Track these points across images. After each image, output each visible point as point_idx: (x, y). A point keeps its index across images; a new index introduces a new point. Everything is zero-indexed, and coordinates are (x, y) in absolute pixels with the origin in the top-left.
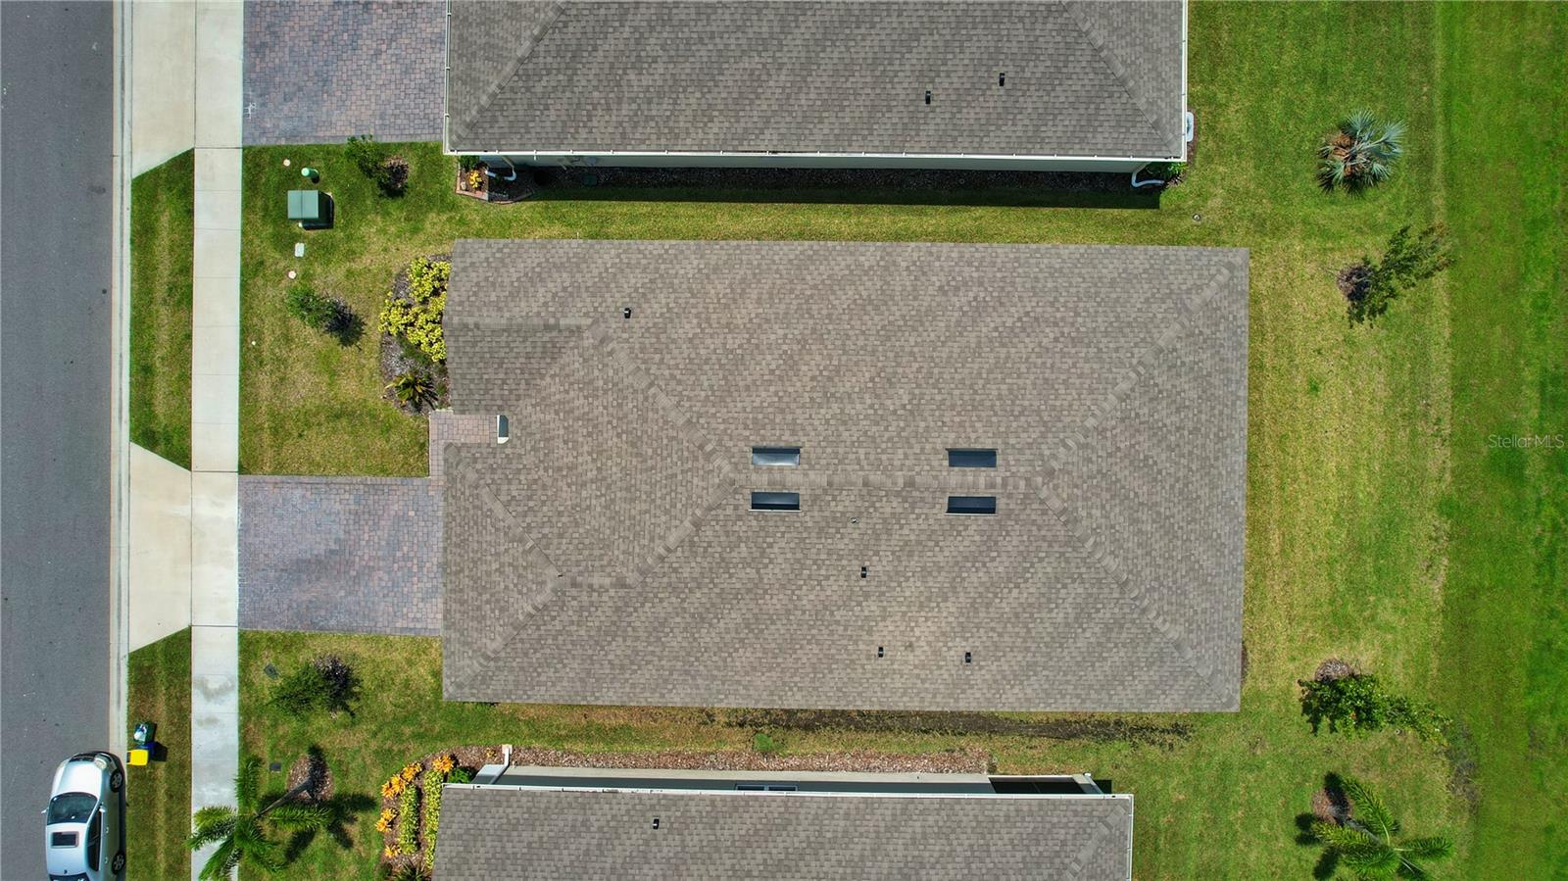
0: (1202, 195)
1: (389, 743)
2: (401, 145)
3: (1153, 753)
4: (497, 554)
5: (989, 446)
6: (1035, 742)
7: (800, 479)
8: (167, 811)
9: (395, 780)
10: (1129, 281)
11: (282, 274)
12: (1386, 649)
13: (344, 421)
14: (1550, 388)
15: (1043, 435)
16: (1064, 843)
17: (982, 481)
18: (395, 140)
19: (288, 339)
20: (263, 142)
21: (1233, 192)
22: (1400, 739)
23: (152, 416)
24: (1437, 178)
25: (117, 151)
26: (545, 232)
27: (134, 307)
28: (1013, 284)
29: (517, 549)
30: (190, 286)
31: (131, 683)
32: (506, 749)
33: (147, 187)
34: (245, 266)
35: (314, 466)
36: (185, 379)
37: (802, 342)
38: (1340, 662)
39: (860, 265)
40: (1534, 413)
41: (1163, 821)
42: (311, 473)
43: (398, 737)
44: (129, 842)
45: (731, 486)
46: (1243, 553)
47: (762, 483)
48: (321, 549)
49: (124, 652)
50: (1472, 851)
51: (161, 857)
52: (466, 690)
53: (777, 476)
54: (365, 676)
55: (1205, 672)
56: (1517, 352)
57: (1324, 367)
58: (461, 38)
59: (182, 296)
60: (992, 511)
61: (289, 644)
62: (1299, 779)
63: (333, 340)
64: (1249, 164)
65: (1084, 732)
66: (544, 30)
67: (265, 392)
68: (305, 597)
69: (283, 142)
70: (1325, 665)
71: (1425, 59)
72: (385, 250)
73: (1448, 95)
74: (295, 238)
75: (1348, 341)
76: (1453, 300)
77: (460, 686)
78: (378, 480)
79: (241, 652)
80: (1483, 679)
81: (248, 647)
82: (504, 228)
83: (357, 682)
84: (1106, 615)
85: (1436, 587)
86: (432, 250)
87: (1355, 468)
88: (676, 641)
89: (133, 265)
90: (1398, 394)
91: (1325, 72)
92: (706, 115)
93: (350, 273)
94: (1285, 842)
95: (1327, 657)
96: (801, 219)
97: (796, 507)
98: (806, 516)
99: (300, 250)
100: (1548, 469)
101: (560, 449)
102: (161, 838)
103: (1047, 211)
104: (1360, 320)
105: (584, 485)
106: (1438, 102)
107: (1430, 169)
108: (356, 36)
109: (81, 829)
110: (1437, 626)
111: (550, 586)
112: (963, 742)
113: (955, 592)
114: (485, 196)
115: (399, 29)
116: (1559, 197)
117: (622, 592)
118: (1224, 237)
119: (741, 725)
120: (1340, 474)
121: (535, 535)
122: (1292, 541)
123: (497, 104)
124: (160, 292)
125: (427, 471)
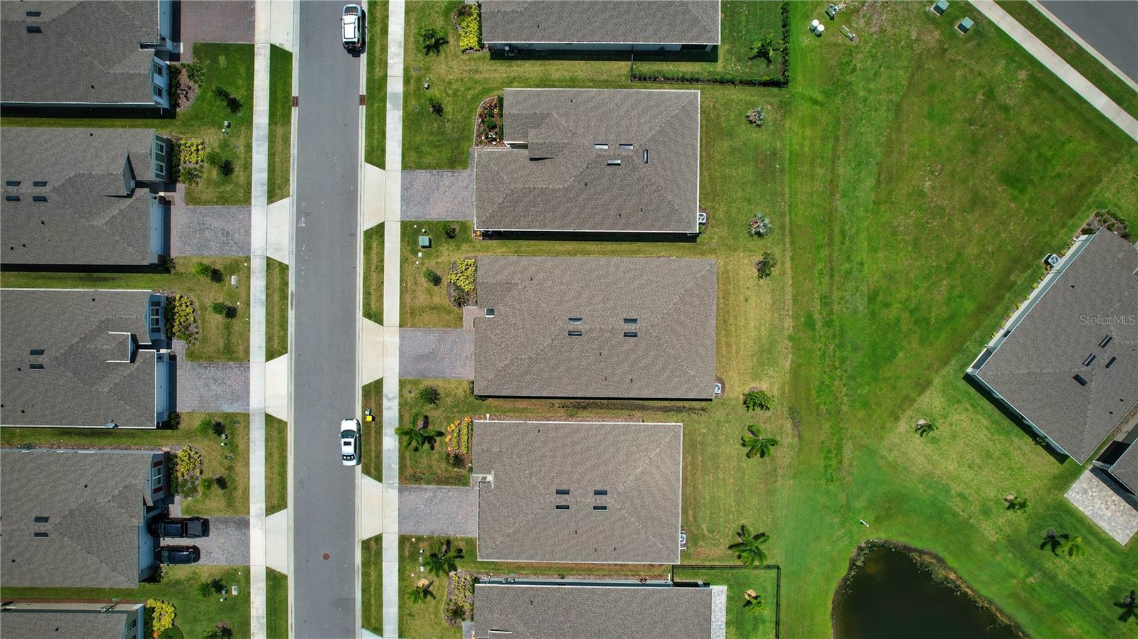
0: (711, 238)
1: (449, 414)
2: (453, 221)
3: (695, 417)
4: (492, 350)
5: (636, 318)
6: (657, 413)
7: (582, 326)
8: (375, 438)
9: (452, 425)
10: (680, 269)
11: (414, 263)
12: (771, 384)
13: (435, 310)
14: (823, 300)
15: (651, 315)
16: (661, 436)
17: (633, 327)
18: (452, 220)
19: (416, 284)
20: (407, 219)
21: (721, 237)
22: (776, 413)
23: (370, 308)
24: (787, 232)
25: (359, 222)
26: (501, 250)
27: (364, 273)
28: (645, 271)
29: (499, 348)
30: (383, 266)
31: (362, 396)
32: (488, 415)
33: (368, 234)
34: (401, 260)
35: (425, 325)
36: (381, 296)
37: (582, 288)
38: (756, 388)
39: (599, 264)
40: (819, 308)
41: (699, 439)
42: (424, 327)
43: (452, 412)
44: (362, 447)
45: (562, 329)
46: (714, 350)
47: (571, 328)
48: (427, 351)
49: (361, 386)
50: (799, 449)
51: (373, 452)
52: (482, 392)
53: (576, 326)
54: (441, 392)
55: (702, 385)
56: (813, 288)
57: (750, 293)
58: (480, 195)
59: (381, 269)
60: (636, 336)
61: (415, 383)
62: (743, 425)
63: (432, 285)
64: (726, 228)
65: (673, 410)
66: (507, 196)
67: (408, 301)
68: (421, 367)
69: (414, 220)
70: (750, 389)
71: (783, 195)
72: (449, 255)
73: (790, 206)
74: (419, 251)
75: (758, 285)
76: (792, 271)
77: (480, 390)
78: (446, 329)
79: (400, 385)
80: (802, 394)
81: (402, 384)
82: (487, 249)
83: (439, 394)
84: (671, 367)
85: (788, 364)
86: (464, 255)
87: (760, 325)
88: (546, 376)
89: (364, 260)
90: (774, 303)
91: (750, 199)
92: (554, 219)
93: (437, 263)
94: (739, 446)
95: (751, 386)
96: (582, 246)
97: (581, 335)
98: (584, 338)
99: (420, 255)
100: (823, 326)
101: (511, 319)
102: (373, 447)
103: (661, 243)
104: (762, 278)
105: (519, 329)
106: (787, 208)
107: (784, 229)
108: (438, 186)
109: (352, 440)
110: (788, 377)
111: (509, 358)
112: (634, 412)
113: (627, 360)
114: (481, 238)
115: (452, 183)
116: (826, 238)
117: (530, 360)
118: (718, 251)
119: (563, 407)
120: (755, 328)
121: (504, 344)
122: (739, 349)
123: (492, 216)
124: (373, 268)
125: (462, 326)
